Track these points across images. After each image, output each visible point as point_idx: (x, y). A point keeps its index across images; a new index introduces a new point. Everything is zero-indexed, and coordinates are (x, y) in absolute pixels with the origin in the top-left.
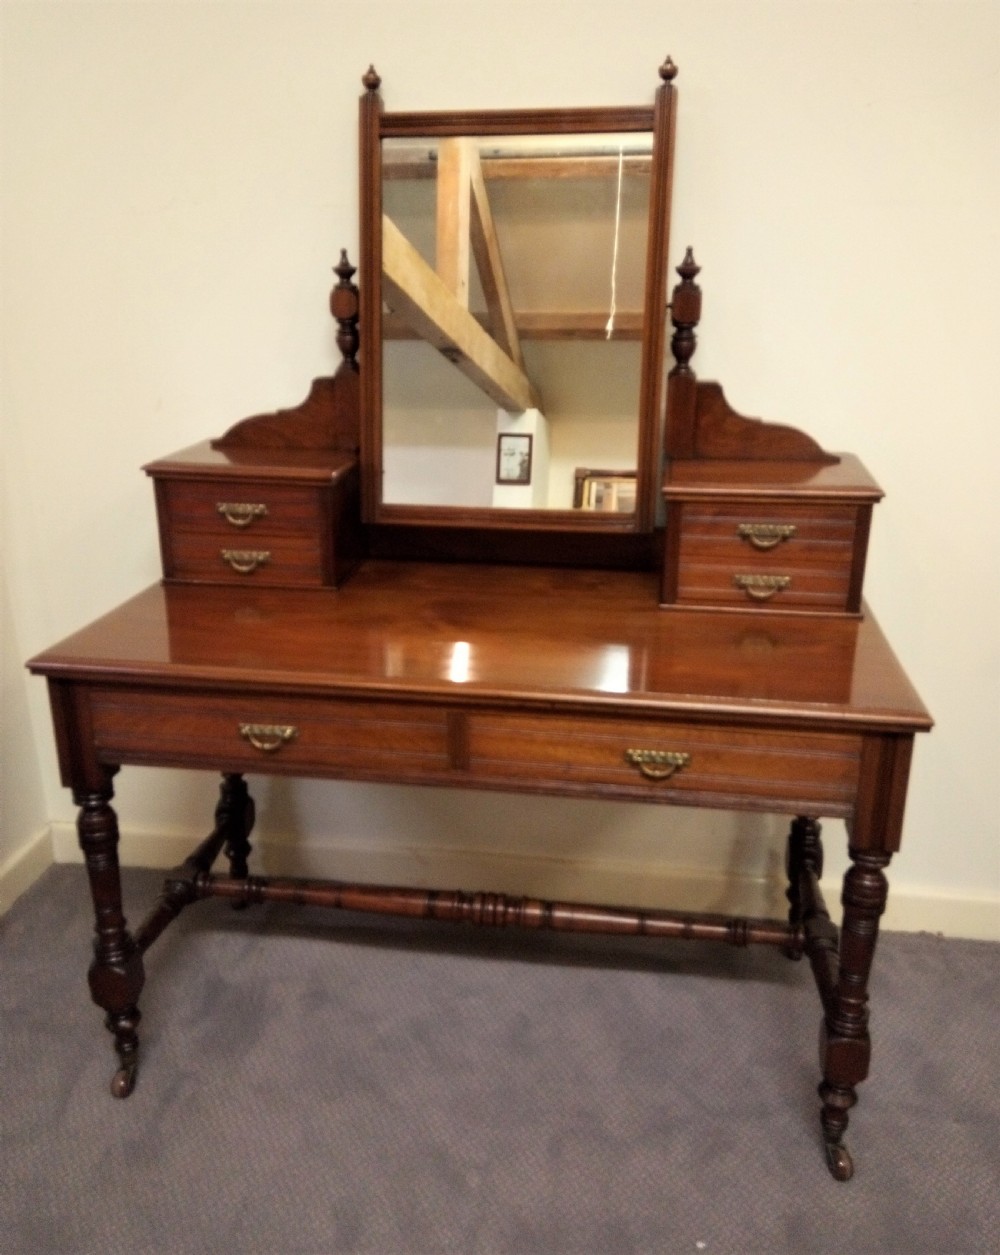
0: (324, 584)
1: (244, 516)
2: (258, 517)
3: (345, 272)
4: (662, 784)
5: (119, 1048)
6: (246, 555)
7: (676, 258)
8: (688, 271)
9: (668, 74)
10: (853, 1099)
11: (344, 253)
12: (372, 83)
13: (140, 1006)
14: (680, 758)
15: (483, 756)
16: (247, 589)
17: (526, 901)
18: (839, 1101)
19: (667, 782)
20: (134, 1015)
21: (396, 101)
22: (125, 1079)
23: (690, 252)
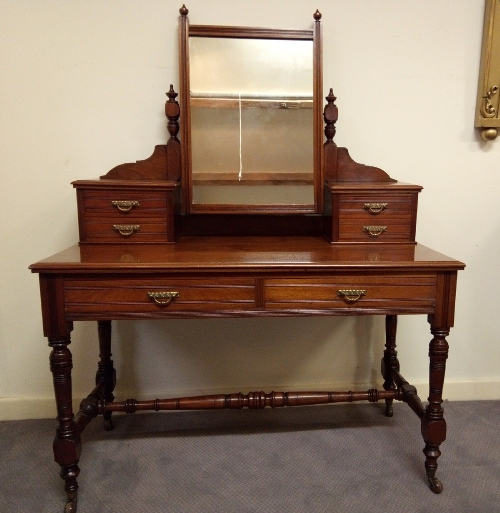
0: (168, 241)
1: (127, 207)
2: (134, 207)
3: (172, 95)
4: (353, 305)
6: (127, 227)
7: (326, 94)
8: (331, 99)
9: (317, 17)
10: (440, 453)
11: (172, 86)
12: (184, 13)
14: (363, 291)
15: (271, 299)
16: (126, 243)
18: (433, 454)
21: (195, 20)
23: (331, 90)
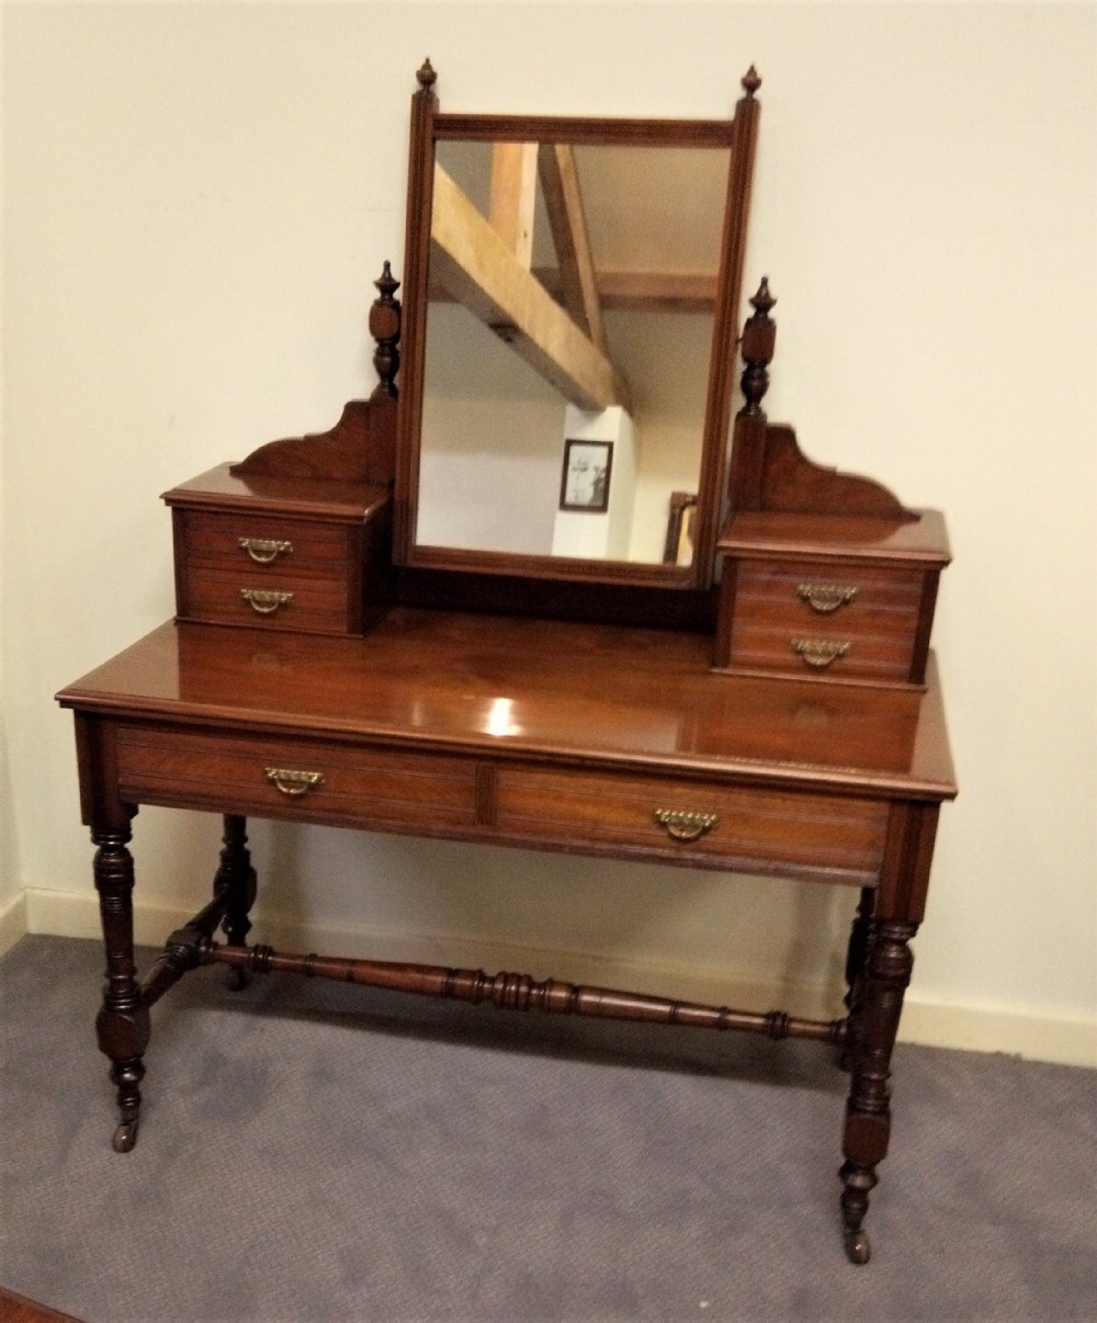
0: (349, 632)
1: (267, 553)
2: (282, 555)
3: (387, 286)
4: (689, 846)
5: (121, 1102)
6: (267, 595)
7: (750, 288)
8: (763, 303)
9: (751, 83)
10: (875, 1181)
11: (387, 266)
12: (427, 78)
13: (145, 1060)
14: (708, 820)
15: (510, 811)
16: (266, 632)
17: (551, 983)
18: (859, 1181)
19: (693, 845)
20: (139, 1070)
21: (453, 101)
22: (126, 1133)
23: (764, 282)
